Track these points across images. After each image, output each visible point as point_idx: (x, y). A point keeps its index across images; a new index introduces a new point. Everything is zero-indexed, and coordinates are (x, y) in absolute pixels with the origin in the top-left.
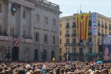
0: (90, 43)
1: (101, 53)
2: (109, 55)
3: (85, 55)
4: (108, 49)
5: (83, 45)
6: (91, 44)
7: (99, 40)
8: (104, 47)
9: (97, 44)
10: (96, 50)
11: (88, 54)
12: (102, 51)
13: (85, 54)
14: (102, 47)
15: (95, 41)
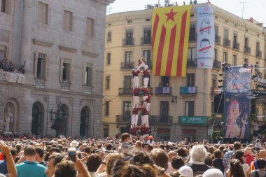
0: (191, 90)
1: (219, 116)
2: (240, 123)
3: (174, 122)
4: (237, 106)
5: (170, 94)
6: (194, 91)
7: (214, 81)
8: (228, 100)
9: (209, 91)
10: (204, 108)
11: (184, 119)
12: (221, 111)
13: (175, 120)
14: (223, 100)
15: (205, 83)
